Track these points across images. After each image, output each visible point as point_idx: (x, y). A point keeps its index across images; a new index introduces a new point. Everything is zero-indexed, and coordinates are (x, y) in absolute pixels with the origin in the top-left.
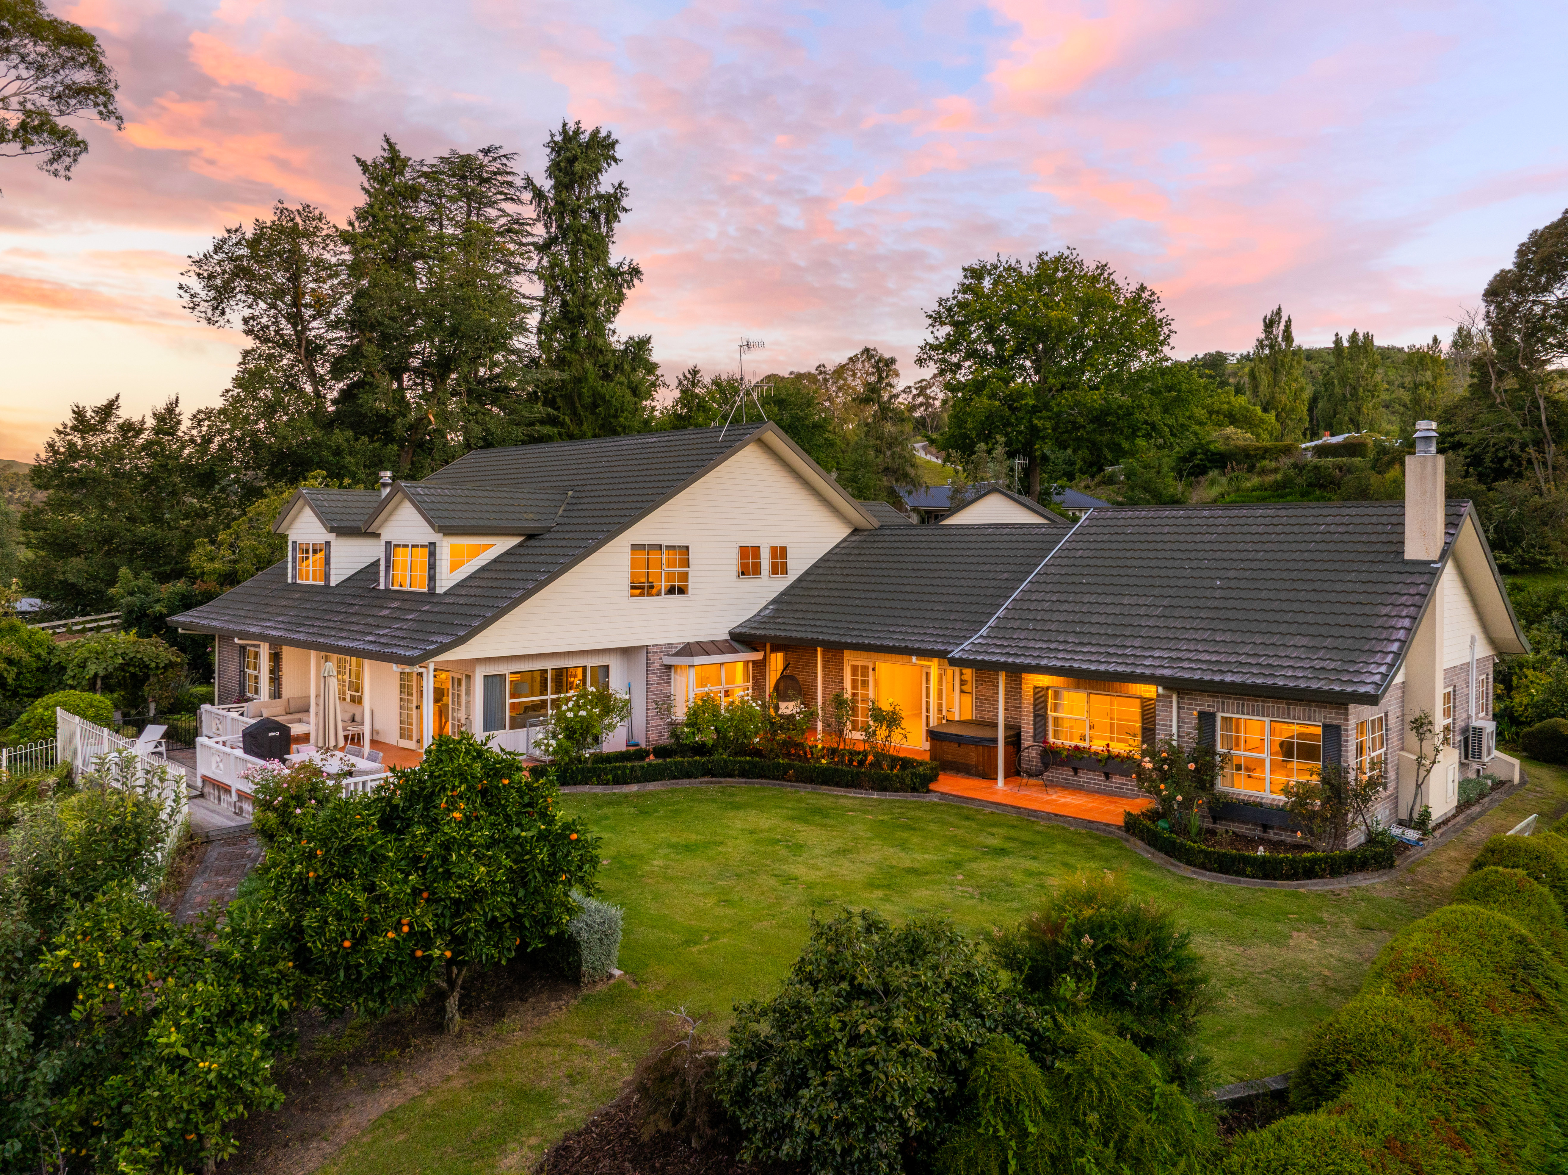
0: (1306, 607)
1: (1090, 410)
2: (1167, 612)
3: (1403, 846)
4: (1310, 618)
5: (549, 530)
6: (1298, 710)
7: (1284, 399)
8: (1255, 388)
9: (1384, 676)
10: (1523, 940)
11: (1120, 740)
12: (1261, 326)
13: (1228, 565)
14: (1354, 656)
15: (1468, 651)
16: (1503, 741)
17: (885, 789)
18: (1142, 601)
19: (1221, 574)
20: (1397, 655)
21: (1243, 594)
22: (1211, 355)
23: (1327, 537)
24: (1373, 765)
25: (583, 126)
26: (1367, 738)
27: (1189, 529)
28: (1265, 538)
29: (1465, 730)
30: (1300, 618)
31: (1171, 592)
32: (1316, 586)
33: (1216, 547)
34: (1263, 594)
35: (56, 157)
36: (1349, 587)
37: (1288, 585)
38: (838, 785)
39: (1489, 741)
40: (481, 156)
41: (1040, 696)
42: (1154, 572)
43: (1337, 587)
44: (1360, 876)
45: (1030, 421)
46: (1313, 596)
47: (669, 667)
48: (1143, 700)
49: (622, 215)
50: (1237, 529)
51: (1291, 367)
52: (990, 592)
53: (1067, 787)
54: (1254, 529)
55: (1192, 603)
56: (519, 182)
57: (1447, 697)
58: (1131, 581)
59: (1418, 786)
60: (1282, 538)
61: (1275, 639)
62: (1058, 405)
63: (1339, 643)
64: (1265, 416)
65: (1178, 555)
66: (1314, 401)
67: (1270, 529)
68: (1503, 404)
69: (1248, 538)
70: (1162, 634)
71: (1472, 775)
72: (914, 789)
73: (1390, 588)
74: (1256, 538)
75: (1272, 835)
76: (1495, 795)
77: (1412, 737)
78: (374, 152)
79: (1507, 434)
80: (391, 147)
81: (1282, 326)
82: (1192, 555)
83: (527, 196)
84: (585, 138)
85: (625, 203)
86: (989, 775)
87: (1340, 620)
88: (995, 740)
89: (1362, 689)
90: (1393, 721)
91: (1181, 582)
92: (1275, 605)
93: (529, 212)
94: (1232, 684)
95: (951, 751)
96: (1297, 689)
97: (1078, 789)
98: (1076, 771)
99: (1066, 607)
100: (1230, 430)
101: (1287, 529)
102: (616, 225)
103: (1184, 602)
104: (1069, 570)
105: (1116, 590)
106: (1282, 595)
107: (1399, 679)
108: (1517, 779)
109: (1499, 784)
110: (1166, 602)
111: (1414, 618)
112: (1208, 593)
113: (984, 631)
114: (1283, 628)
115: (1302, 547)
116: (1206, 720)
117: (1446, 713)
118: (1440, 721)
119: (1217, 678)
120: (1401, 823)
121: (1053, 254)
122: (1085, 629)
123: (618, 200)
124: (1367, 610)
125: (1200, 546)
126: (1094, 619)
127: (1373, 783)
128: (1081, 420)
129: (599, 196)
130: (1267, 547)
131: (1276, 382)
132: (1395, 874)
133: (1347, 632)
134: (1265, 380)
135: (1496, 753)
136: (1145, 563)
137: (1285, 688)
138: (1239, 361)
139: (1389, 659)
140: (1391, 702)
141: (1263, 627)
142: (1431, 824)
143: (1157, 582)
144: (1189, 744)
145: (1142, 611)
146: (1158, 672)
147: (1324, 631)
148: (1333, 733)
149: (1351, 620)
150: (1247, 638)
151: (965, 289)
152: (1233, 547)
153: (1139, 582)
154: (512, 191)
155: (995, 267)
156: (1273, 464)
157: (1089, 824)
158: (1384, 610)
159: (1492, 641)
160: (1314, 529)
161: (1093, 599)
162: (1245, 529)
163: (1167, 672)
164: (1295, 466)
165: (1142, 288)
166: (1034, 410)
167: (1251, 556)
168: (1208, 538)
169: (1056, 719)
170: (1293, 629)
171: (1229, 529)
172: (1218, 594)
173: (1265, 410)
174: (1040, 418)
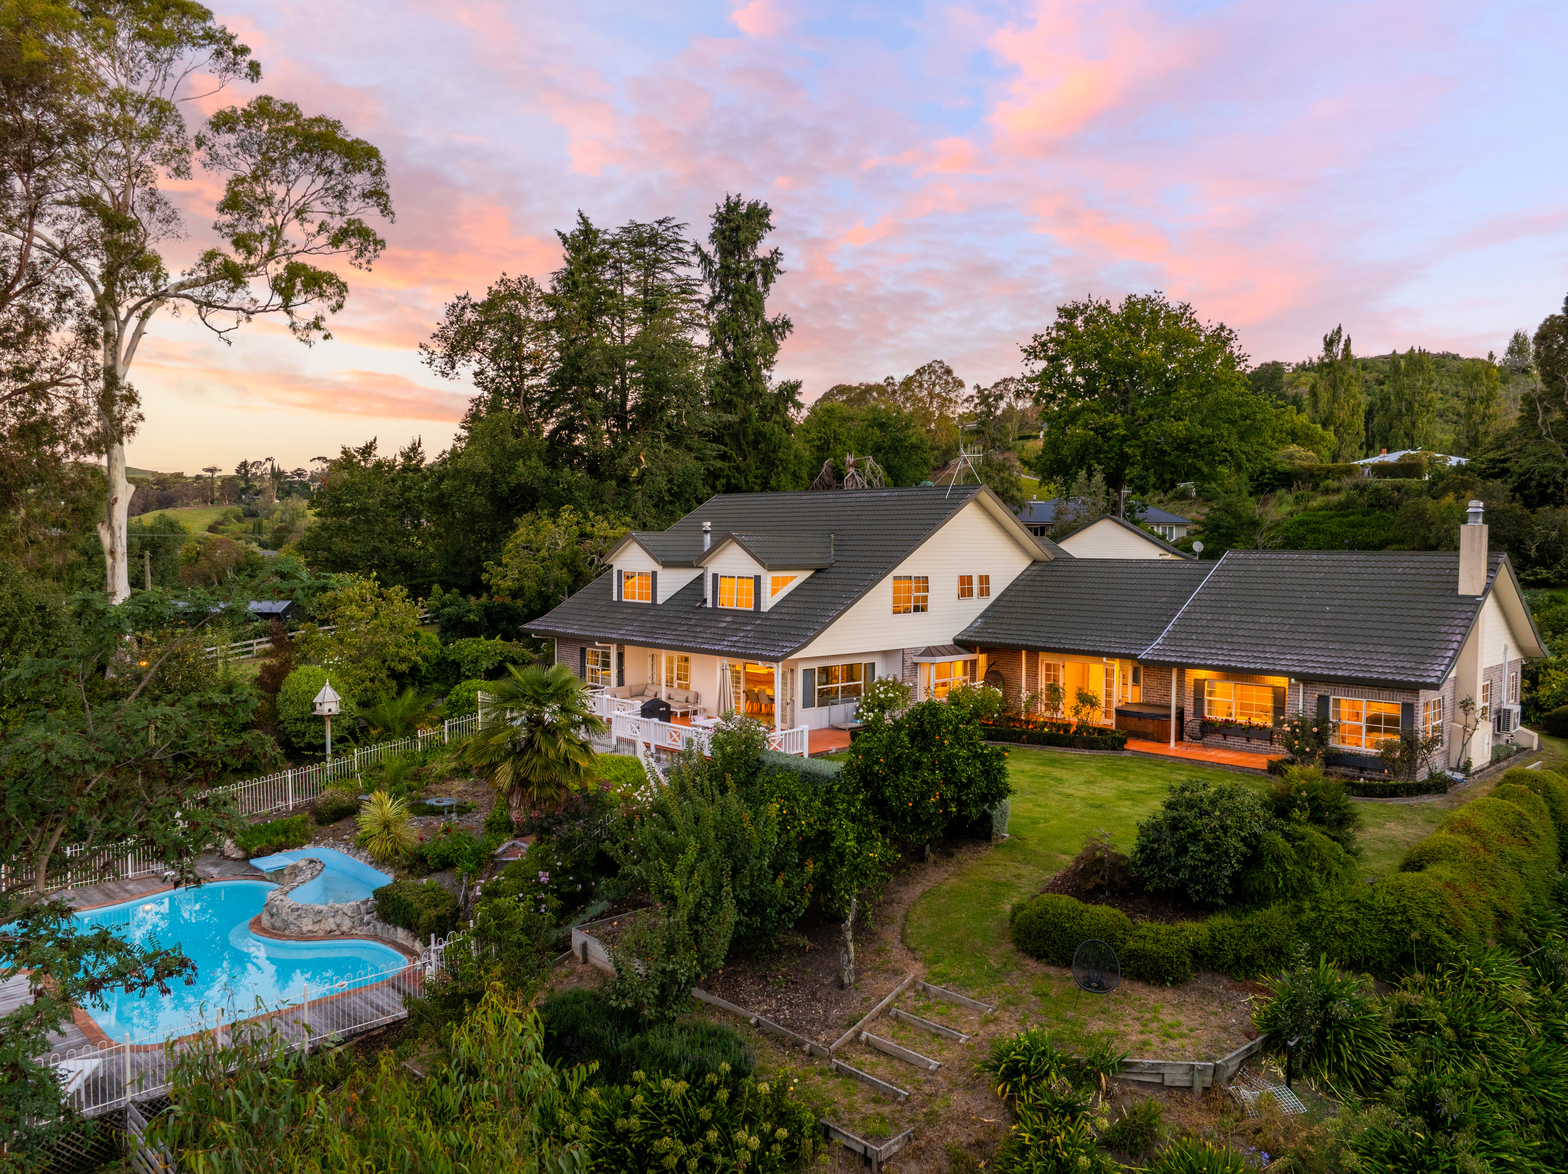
0: (1390, 626)
1: (1175, 440)
2: (1293, 628)
3: (1455, 782)
4: (1393, 634)
5: (831, 566)
6: (1386, 694)
7: (1343, 415)
8: (1315, 405)
9: (1444, 672)
10: (1520, 814)
11: (1258, 716)
12: (1321, 345)
13: (1334, 595)
14: (1423, 659)
15: (1502, 656)
16: (1525, 719)
17: (1093, 748)
18: (1273, 620)
19: (1329, 602)
20: (1452, 659)
21: (1346, 617)
22: (1268, 365)
23: (1404, 577)
24: (1435, 728)
25: (743, 199)
26: (1431, 712)
27: (1303, 569)
28: (1359, 577)
29: (1498, 712)
30: (1386, 634)
31: (1295, 614)
32: (1398, 611)
33: (1324, 582)
34: (1360, 617)
35: (360, 254)
36: (1419, 613)
37: (1377, 611)
38: (1058, 745)
39: (1515, 719)
40: (656, 225)
41: (1199, 686)
42: (1281, 600)
43: (1411, 612)
44: (1425, 797)
45: (1121, 448)
46: (1394, 619)
47: (916, 664)
48: (1275, 689)
49: (777, 277)
50: (1338, 570)
51: (1349, 384)
52: (1154, 611)
53: (1218, 747)
54: (1351, 570)
55: (1310, 622)
56: (688, 248)
57: (1485, 688)
58: (1265, 606)
59: (1464, 745)
60: (1372, 577)
61: (1370, 648)
62: (1147, 434)
63: (1413, 650)
64: (1325, 433)
65: (1296, 588)
66: (1370, 414)
67: (1363, 570)
68: (1548, 435)
69: (1347, 576)
70: (1291, 643)
71: (1502, 742)
72: (1114, 748)
73: (1449, 614)
74: (1353, 576)
75: (1366, 774)
76: (1518, 756)
77: (1460, 712)
78: (571, 227)
79: (1549, 464)
80: (585, 221)
81: (1342, 345)
82: (1307, 588)
83: (695, 259)
84: (743, 210)
85: (780, 265)
86: (1164, 739)
87: (1414, 635)
88: (1169, 716)
89: (1429, 680)
90: (1448, 702)
91: (1300, 608)
92: (1368, 625)
93: (696, 273)
94: (1342, 677)
95: (1133, 724)
96: (1386, 680)
97: (1227, 748)
98: (1225, 736)
99: (1217, 624)
100: (1293, 448)
101: (1375, 570)
102: (771, 285)
103: (1304, 622)
104: (1218, 597)
105: (1254, 612)
106: (1373, 618)
107: (1452, 675)
108: (1535, 747)
109: (1521, 750)
110: (1291, 621)
111: (1463, 635)
112: (1321, 616)
113: (1160, 640)
114: (1375, 640)
115: (1386, 584)
116: (1323, 701)
117: (1485, 699)
118: (1480, 704)
119: (1332, 673)
120: (1451, 769)
121: (1141, 296)
122: (1235, 640)
123: (774, 263)
124: (1432, 629)
125: (1312, 582)
126: (1240, 633)
127: (1435, 741)
128: (1166, 448)
129: (757, 260)
130: (1361, 583)
131: (1334, 399)
132: (1447, 796)
133: (1418, 643)
134: (1324, 396)
135: (1520, 728)
136: (1274, 593)
137: (1378, 679)
138: (1294, 371)
139: (1447, 661)
140: (1447, 689)
141: (1361, 639)
142: (1473, 769)
143: (1283, 607)
144: (1311, 715)
145: (1275, 627)
146: (1292, 669)
147: (1403, 642)
148: (1409, 710)
149: (1421, 635)
150: (1351, 646)
151: (1059, 327)
152: (1337, 582)
153: (1271, 606)
154: (681, 256)
155: (1087, 307)
156: (1336, 484)
157: (1242, 769)
158: (1443, 629)
159: (1521, 649)
160: (1394, 571)
161: (1238, 618)
162: (1345, 570)
163: (1298, 669)
164: (1356, 486)
165: (1222, 328)
166: (1124, 439)
167: (1351, 589)
168: (1317, 575)
169: (1210, 701)
170: (1382, 641)
171: (1333, 570)
172: (1328, 616)
173: (1325, 426)
174: (1130, 446)
